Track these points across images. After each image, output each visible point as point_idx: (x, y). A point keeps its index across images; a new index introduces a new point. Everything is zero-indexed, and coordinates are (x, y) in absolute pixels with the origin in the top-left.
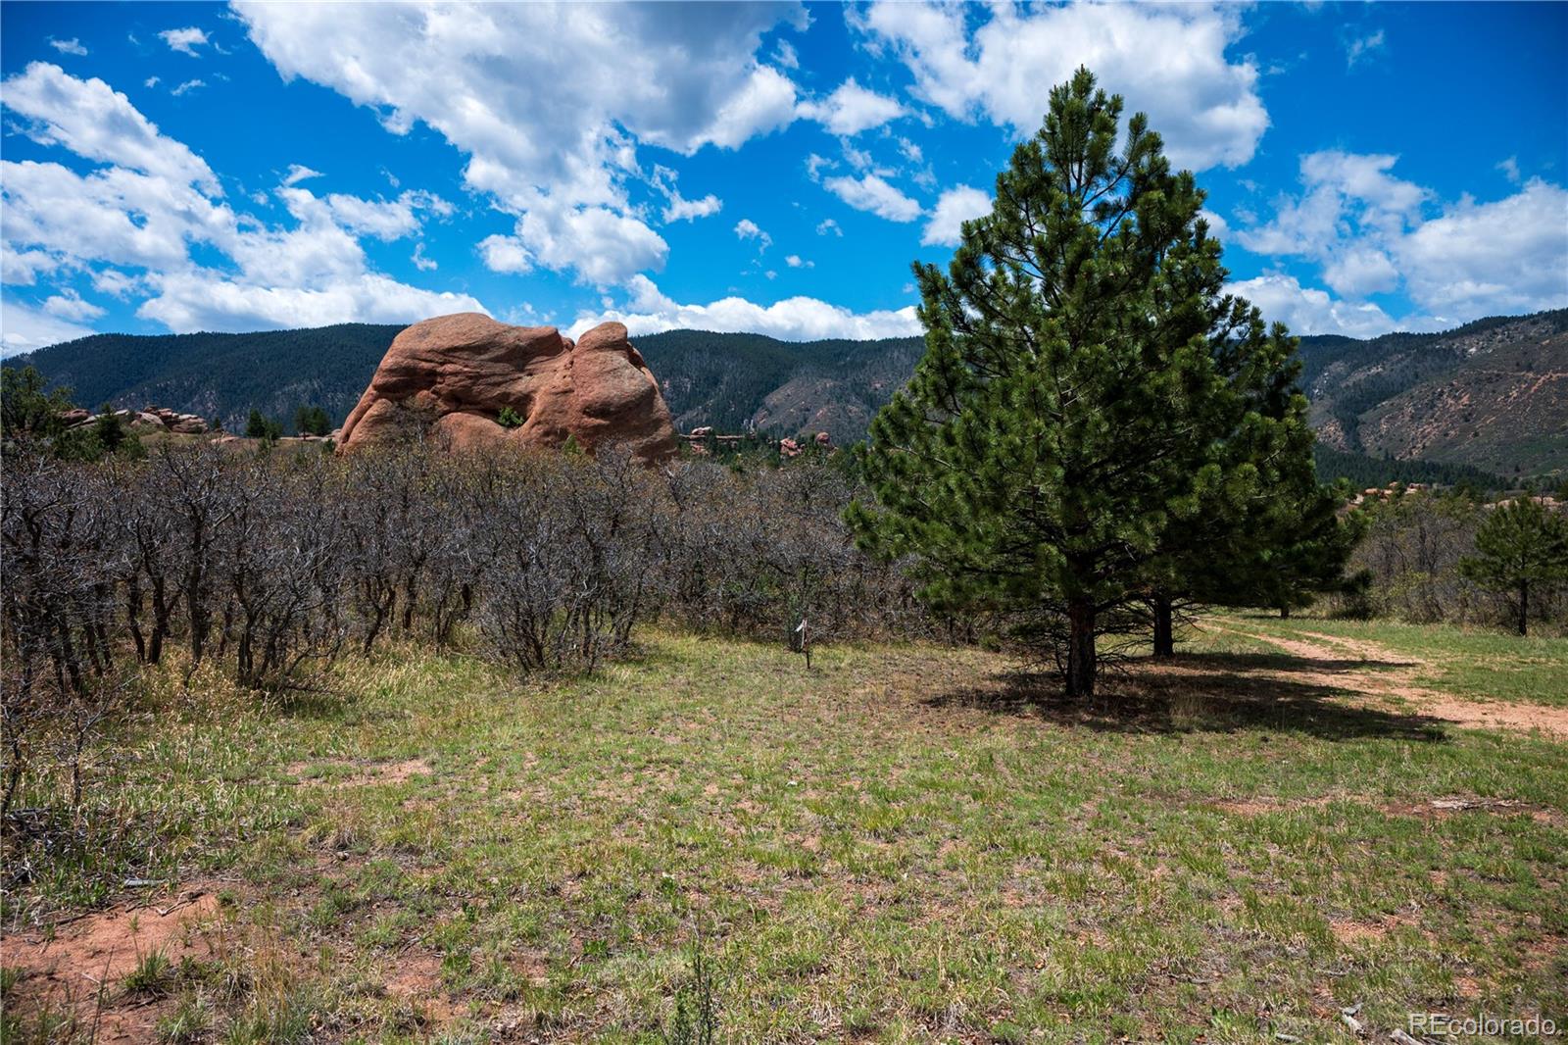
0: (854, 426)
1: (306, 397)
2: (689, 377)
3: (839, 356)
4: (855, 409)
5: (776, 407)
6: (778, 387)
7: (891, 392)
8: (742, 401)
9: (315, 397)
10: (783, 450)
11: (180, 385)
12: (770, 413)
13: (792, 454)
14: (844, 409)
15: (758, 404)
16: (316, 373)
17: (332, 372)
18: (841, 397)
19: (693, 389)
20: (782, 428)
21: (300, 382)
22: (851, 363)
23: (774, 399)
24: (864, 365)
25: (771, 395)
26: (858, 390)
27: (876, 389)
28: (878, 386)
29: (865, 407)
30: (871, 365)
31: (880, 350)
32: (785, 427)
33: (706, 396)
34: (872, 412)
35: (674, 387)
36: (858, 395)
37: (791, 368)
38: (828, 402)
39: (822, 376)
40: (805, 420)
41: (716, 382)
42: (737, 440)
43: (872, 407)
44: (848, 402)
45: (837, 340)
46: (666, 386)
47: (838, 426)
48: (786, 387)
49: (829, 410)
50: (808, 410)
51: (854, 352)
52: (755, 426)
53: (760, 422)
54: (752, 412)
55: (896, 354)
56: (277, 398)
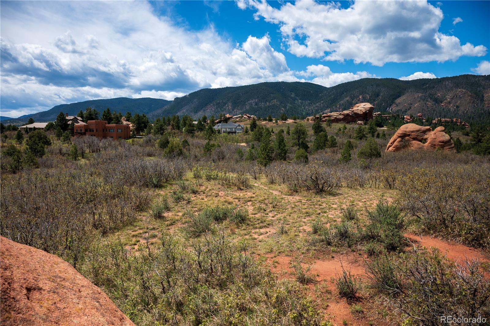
0: (429, 109)
1: (254, 104)
2: (368, 94)
3: (423, 85)
4: (430, 103)
5: (399, 103)
6: (400, 96)
7: (444, 97)
8: (387, 102)
9: (256, 104)
10: (405, 119)
11: (223, 102)
12: (397, 106)
13: (408, 121)
14: (425, 103)
15: (393, 102)
16: (256, 97)
17: (261, 97)
18: (424, 99)
19: (370, 98)
20: (402, 111)
21: (252, 100)
22: (428, 87)
23: (398, 101)
24: (434, 87)
25: (397, 99)
26: (431, 96)
27: (438, 96)
28: (439, 95)
29: (434, 103)
30: (437, 87)
31: (440, 82)
32: (403, 110)
33: (374, 100)
34: (436, 105)
35: (363, 97)
36: (431, 98)
37: (405, 90)
38: (419, 101)
39: (417, 92)
40: (410, 108)
41: (378, 95)
42: (389, 116)
43: (436, 102)
44: (427, 101)
45: (423, 79)
46: (361, 97)
47: (423, 109)
48: (404, 96)
49: (420, 104)
50: (411, 104)
51: (431, 82)
52: (391, 110)
53: (393, 109)
54: (391, 105)
55: (447, 83)
56: (246, 105)
